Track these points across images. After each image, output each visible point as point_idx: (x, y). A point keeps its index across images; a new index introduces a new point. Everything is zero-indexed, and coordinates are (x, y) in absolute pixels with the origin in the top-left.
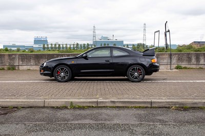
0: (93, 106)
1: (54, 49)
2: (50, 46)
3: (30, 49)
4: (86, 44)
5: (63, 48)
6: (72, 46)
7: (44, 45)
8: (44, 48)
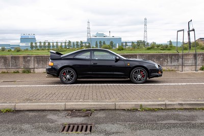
0: (162, 109)
1: (43, 48)
2: (38, 44)
3: (16, 48)
4: (80, 41)
5: (53, 46)
6: (63, 44)
7: (32, 43)
8: (32, 47)
